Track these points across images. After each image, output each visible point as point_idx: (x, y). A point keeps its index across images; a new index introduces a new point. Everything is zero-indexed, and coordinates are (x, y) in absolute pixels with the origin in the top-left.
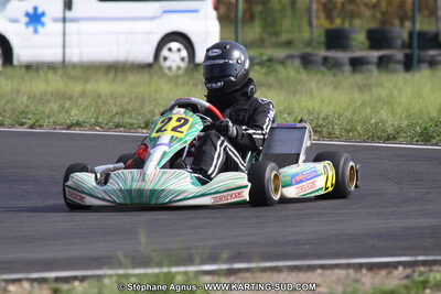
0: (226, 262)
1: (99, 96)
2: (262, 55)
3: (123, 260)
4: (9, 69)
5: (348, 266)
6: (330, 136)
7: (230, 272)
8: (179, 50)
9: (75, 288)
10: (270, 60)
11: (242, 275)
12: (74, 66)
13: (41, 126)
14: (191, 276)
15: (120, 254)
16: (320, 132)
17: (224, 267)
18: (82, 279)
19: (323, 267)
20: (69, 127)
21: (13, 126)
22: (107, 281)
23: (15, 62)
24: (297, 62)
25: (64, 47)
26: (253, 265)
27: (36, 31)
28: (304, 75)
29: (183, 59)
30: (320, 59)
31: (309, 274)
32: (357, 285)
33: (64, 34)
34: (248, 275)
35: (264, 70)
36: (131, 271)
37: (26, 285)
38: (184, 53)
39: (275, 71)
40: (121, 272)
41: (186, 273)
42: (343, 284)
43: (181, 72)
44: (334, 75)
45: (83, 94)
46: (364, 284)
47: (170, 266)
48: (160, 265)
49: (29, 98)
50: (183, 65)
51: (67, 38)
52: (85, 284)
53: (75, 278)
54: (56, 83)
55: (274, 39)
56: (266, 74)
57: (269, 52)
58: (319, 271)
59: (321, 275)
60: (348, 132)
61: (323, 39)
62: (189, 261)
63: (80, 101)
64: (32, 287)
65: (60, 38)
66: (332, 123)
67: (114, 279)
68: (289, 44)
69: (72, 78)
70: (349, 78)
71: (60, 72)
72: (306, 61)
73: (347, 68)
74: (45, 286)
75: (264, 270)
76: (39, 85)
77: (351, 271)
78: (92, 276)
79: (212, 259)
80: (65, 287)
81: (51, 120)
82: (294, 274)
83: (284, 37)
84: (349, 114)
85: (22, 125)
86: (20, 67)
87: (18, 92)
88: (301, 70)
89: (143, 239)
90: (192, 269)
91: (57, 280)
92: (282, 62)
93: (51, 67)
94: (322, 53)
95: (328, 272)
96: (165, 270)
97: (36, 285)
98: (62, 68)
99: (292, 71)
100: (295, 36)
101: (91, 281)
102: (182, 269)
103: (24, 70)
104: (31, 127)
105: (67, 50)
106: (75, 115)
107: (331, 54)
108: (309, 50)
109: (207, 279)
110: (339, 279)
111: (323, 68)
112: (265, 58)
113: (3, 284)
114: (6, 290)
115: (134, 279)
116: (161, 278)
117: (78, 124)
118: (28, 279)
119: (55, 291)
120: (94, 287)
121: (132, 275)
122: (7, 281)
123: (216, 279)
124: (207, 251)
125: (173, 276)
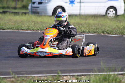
1: (90, 24)
3: (96, 70)
8: (113, 11)
9: (83, 78)
12: (83, 15)
15: (96, 69)
18: (85, 75)
20: (81, 33)
22: (91, 76)
25: (80, 10)
27: (72, 6)
29: (114, 14)
36: (98, 73)
37: (69, 77)
40: (96, 74)
41: (114, 74)
43: (113, 17)
45: (85, 23)
47: (110, 72)
48: (107, 72)
50: (114, 15)
51: (81, 7)
52: (86, 77)
53: (83, 75)
54: (78, 20)
62: (115, 71)
63: (84, 25)
64: (71, 77)
65: (79, 8)
67: (94, 75)
69: (82, 19)
71: (79, 17)
74: (74, 77)
76: (73, 21)
78: (88, 75)
79: (122, 70)
80: (80, 78)
90: (116, 73)
91: (78, 75)
93: (76, 16)
96: (109, 73)
97: (72, 77)
98: (79, 16)
101: (87, 76)
102: (113, 73)
105: (81, 11)
106: (83, 29)
109: (120, 76)
113: (62, 76)
114: (63, 78)
115: (99, 76)
116: (107, 75)
117: (84, 32)
118: (70, 75)
119: (77, 79)
120: (88, 78)
121: (99, 75)
122: (63, 76)
123: (123, 76)
124: (120, 68)
125: (111, 75)
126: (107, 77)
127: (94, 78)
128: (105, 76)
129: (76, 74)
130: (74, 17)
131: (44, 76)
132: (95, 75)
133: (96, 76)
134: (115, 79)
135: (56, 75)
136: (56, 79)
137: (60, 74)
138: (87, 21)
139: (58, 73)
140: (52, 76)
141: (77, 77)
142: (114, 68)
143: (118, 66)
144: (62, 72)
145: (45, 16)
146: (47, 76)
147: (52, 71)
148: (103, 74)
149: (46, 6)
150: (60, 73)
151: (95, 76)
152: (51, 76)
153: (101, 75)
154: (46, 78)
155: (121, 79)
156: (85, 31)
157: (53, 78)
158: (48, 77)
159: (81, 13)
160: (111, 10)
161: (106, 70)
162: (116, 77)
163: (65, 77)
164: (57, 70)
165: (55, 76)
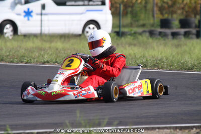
1: (57, 49)
2: (131, 30)
3: (68, 124)
4: (16, 37)
5: (170, 128)
6: (162, 68)
8: (94, 28)
10: (135, 33)
12: (46, 35)
13: (30, 63)
15: (67, 122)
16: (158, 66)
18: (49, 133)
19: (159, 128)
20: (43, 63)
21: (18, 63)
23: (19, 33)
24: (147, 34)
25: (41, 26)
26: (128, 127)
27: (28, 19)
28: (150, 40)
30: (158, 33)
31: (152, 131)
33: (41, 21)
35: (132, 38)
39: (137, 38)
44: (164, 40)
45: (50, 48)
47: (90, 127)
48: (85, 127)
49: (25, 50)
51: (43, 22)
53: (46, 133)
54: (37, 43)
55: (137, 23)
56: (133, 39)
57: (135, 29)
58: (157, 130)
59: (158, 132)
60: (170, 66)
61: (159, 23)
62: (99, 125)
63: (48, 51)
65: (39, 23)
66: (163, 62)
67: (64, 133)
68: (143, 25)
69: (45, 41)
70: (171, 41)
71: (39, 38)
72: (151, 33)
73: (170, 37)
76: (30, 44)
77: (172, 130)
79: (109, 124)
81: (35, 60)
83: (141, 22)
84: (171, 58)
85: (22, 62)
86: (21, 35)
87: (20, 47)
88: (149, 38)
89: (78, 115)
91: (38, 133)
92: (141, 34)
93: (35, 36)
94: (159, 30)
95: (162, 131)
98: (40, 36)
99: (145, 38)
100: (146, 22)
103: (23, 37)
104: (26, 63)
105: (43, 28)
106: (46, 58)
107: (163, 30)
108: (153, 29)
111: (159, 37)
112: (133, 32)
117: (48, 62)
123: (110, 133)
124: (107, 120)
129: (36, 131)
130: (31, 39)
133: (68, 133)
135: (3, 132)
137: (10, 132)
138: (53, 45)
139: (7, 130)
142: (97, 122)
150: (9, 129)
156: (49, 60)
159: (43, 32)
164: (5, 126)
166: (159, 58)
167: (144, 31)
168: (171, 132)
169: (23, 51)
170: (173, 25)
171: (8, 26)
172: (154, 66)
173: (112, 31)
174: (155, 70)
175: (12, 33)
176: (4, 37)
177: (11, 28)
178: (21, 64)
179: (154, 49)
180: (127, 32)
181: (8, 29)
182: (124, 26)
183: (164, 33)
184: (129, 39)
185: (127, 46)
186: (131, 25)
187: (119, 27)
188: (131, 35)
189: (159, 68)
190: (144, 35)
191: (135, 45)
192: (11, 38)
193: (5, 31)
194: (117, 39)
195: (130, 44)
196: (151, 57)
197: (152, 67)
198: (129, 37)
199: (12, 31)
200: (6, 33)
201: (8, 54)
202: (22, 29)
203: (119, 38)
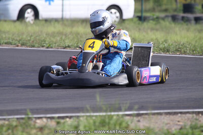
0: (136, 110)
1: (78, 34)
2: (154, 15)
3: (89, 108)
4: (37, 21)
5: (193, 113)
6: (185, 53)
7: (138, 115)
8: (115, 13)
9: (67, 122)
10: (158, 18)
11: (144, 116)
12: (67, 20)
13: (52, 48)
14: (120, 116)
15: (88, 106)
16: (180, 51)
17: (136, 112)
18: (70, 117)
19: (181, 113)
20: (64, 48)
21: (39, 47)
22: (81, 118)
23: (40, 18)
24: (170, 19)
25: (63, 11)
26: (149, 112)
27: (50, 4)
28: (173, 25)
29: (117, 17)
30: (180, 17)
31: (175, 116)
32: (197, 122)
33: (63, 5)
34: (146, 116)
35: (154, 22)
36: (92, 114)
37: (45, 120)
38: (118, 14)
39: (160, 23)
40: (88, 114)
41: (118, 115)
42: (190, 121)
43: (116, 23)
44: (187, 25)
45: (71, 33)
46: (200, 121)
47: (110, 111)
48: (106, 111)
49: (46, 34)
50: (117, 20)
51: (64, 7)
52: (72, 120)
53: (67, 117)
54: (58, 28)
55: (159, 8)
56: (156, 24)
57: (157, 14)
58: (179, 115)
59: (180, 117)
60: (193, 51)
61: (182, 8)
62: (120, 109)
63: (70, 36)
64: (47, 121)
65: (61, 7)
66: (186, 47)
67: (85, 117)
68: (166, 10)
69: (65, 25)
70: (193, 26)
71: (61, 23)
72: (174, 18)
73: (193, 22)
74: (53, 120)
75: (154, 114)
76: (51, 29)
77: (194, 115)
78: (75, 116)
79: (130, 109)
80: (62, 121)
81: (56, 45)
82: (168, 116)
83: (164, 7)
84: (193, 43)
85: (43, 46)
86: (42, 20)
87: (41, 32)
88: (172, 22)
89: (98, 98)
90: (121, 113)
91: (59, 118)
92: (163, 19)
93: (56, 20)
94: (182, 14)
95: (184, 115)
96: (109, 114)
97: (49, 120)
98: (61, 21)
99: (167, 23)
100: (169, 7)
101: (74, 118)
102: (116, 113)
103: (44, 22)
104: (47, 48)
105: (64, 13)
106: (67, 43)
107: (186, 15)
108: (175, 13)
109: (127, 118)
110: (188, 119)
111: (182, 22)
112: (155, 17)
113: (34, 119)
114: (35, 122)
115: (94, 118)
116: (107, 117)
117: (69, 47)
118: (46, 117)
119: (58, 123)
120: (75, 121)
121: (93, 116)
122: (36, 118)
123: (132, 118)
124: (128, 105)
125: (112, 116)
126: (107, 120)
127: (85, 121)
128: (103, 118)
129: (57, 115)
130: (52, 23)
131: (4, 119)
132: (87, 116)
133: (89, 118)
134: (119, 122)
135: (23, 116)
136: (24, 123)
137: (30, 116)
138: (75, 29)
139: (27, 114)
140: (18, 119)
141: (58, 120)
142: (117, 106)
143: (125, 102)
144: (34, 111)
145: (5, 21)
146: (8, 120)
147: (18, 110)
148: (100, 116)
149: (7, 5)
150: (30, 114)
151: (86, 119)
152: (15, 119)
153: (96, 116)
154: (7, 122)
155: (129, 123)
156: (70, 45)
157: (19, 122)
158: (10, 120)
159: (64, 16)
160: (113, 11)
161: (104, 108)
162: (122, 119)
163: (38, 121)
164: (25, 110)
165: (22, 118)
166: (182, 43)
167: (167, 16)
168: (193, 117)
169: (45, 36)
170: (196, 10)
171: (29, 10)
172: (177, 50)
173: (134, 16)
174: (178, 55)
175: (33, 18)
176: (25, 22)
177: (32, 13)
178: (42, 49)
179: (176, 34)
180: (149, 17)
181: (29, 14)
182: (146, 11)
183: (187, 17)
184: (151, 24)
185: (149, 31)
186: (153, 10)
187: (141, 11)
188: (153, 19)
189: (181, 53)
190: (166, 20)
191: (157, 30)
192: (32, 22)
193: (26, 15)
194: (139, 24)
195: (152, 29)
196: (173, 41)
197: (174, 52)
198: (151, 21)
199: (33, 16)
200: (27, 18)
201: (29, 38)
202: (43, 14)
203: (140, 22)
